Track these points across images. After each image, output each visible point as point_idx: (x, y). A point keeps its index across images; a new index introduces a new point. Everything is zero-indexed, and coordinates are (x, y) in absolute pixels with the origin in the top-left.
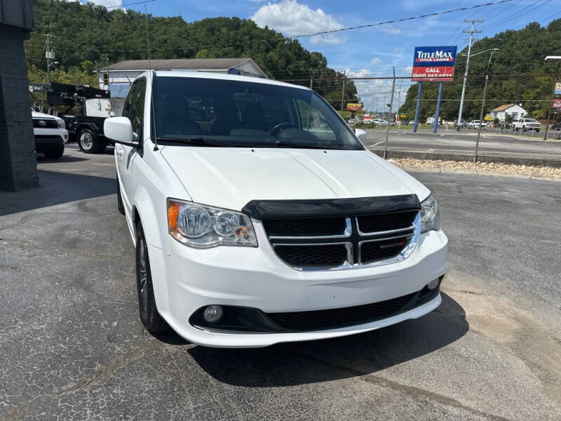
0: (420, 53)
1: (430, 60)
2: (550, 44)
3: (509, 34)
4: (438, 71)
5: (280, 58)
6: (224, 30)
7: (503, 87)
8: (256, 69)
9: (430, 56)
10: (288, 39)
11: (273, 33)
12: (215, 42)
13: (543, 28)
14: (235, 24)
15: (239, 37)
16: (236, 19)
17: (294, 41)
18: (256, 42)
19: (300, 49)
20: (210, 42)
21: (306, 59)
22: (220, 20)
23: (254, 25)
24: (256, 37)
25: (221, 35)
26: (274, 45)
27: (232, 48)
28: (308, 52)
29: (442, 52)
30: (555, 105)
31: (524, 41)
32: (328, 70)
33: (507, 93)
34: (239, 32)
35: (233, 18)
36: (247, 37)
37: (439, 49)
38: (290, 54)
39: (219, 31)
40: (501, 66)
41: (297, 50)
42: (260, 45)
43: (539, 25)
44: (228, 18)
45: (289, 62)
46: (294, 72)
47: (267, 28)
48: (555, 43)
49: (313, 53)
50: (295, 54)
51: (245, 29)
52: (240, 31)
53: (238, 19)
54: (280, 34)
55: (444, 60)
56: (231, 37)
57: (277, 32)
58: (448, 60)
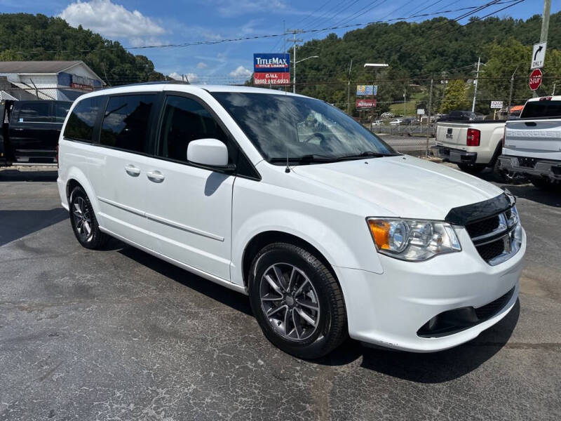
0: (258, 59)
1: (268, 66)
2: (347, 52)
3: (315, 43)
4: (276, 76)
5: (102, 61)
6: (28, 28)
7: (317, 90)
8: (91, 73)
9: (268, 62)
10: (107, 41)
11: (89, 33)
12: (18, 41)
13: (340, 38)
14: (42, 22)
15: (49, 37)
16: (41, 17)
17: (115, 43)
18: (71, 42)
19: (123, 51)
20: (11, 41)
21: (131, 63)
22: (21, 16)
23: (65, 24)
24: (70, 37)
25: (25, 34)
26: (92, 47)
27: (42, 48)
28: (132, 55)
29: (277, 59)
30: (360, 104)
31: (327, 49)
32: (156, 73)
33: (320, 95)
34: (47, 30)
35: (38, 15)
36: (59, 37)
37: (275, 56)
38: (112, 56)
39: (22, 29)
40: (313, 72)
41: (120, 53)
42: (76, 46)
43: (336, 36)
44: (32, 15)
45: (112, 65)
46: (119, 75)
47: (80, 27)
48: (351, 52)
49: (138, 56)
50: (118, 57)
51: (55, 28)
52: (49, 30)
53: (45, 17)
54: (98, 35)
55: (280, 66)
56: (38, 37)
57: (93, 33)
58: (283, 66)
